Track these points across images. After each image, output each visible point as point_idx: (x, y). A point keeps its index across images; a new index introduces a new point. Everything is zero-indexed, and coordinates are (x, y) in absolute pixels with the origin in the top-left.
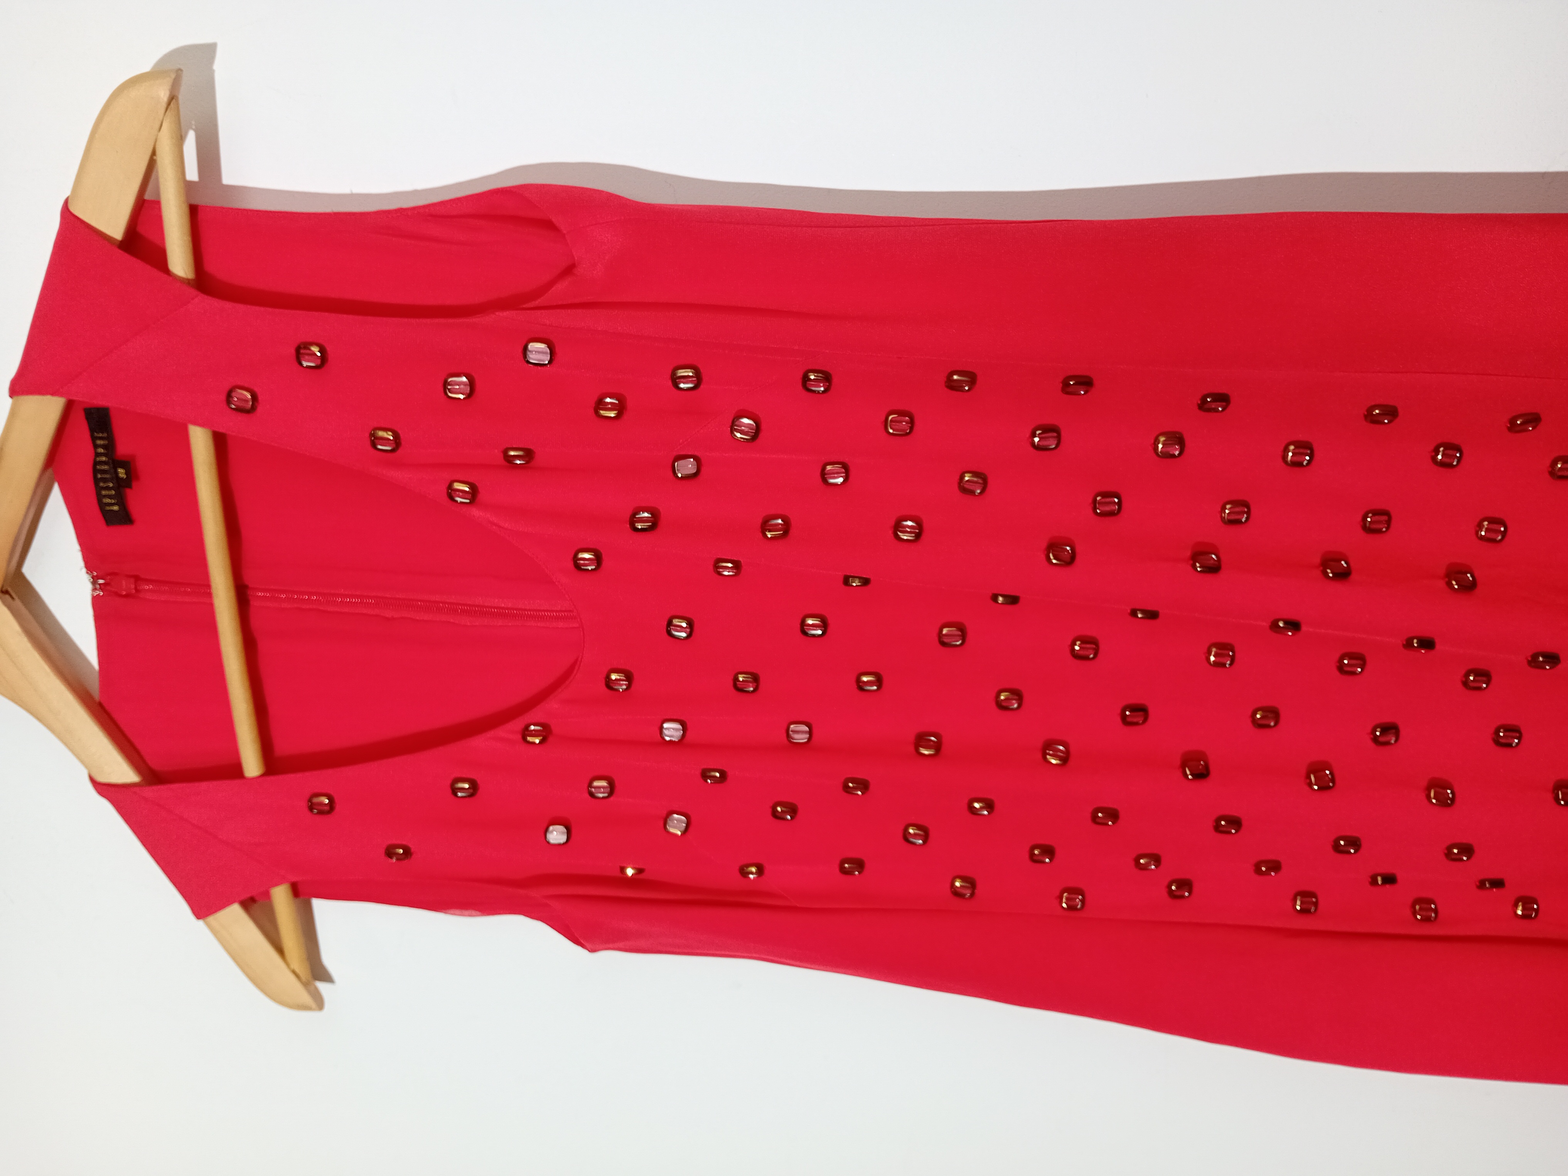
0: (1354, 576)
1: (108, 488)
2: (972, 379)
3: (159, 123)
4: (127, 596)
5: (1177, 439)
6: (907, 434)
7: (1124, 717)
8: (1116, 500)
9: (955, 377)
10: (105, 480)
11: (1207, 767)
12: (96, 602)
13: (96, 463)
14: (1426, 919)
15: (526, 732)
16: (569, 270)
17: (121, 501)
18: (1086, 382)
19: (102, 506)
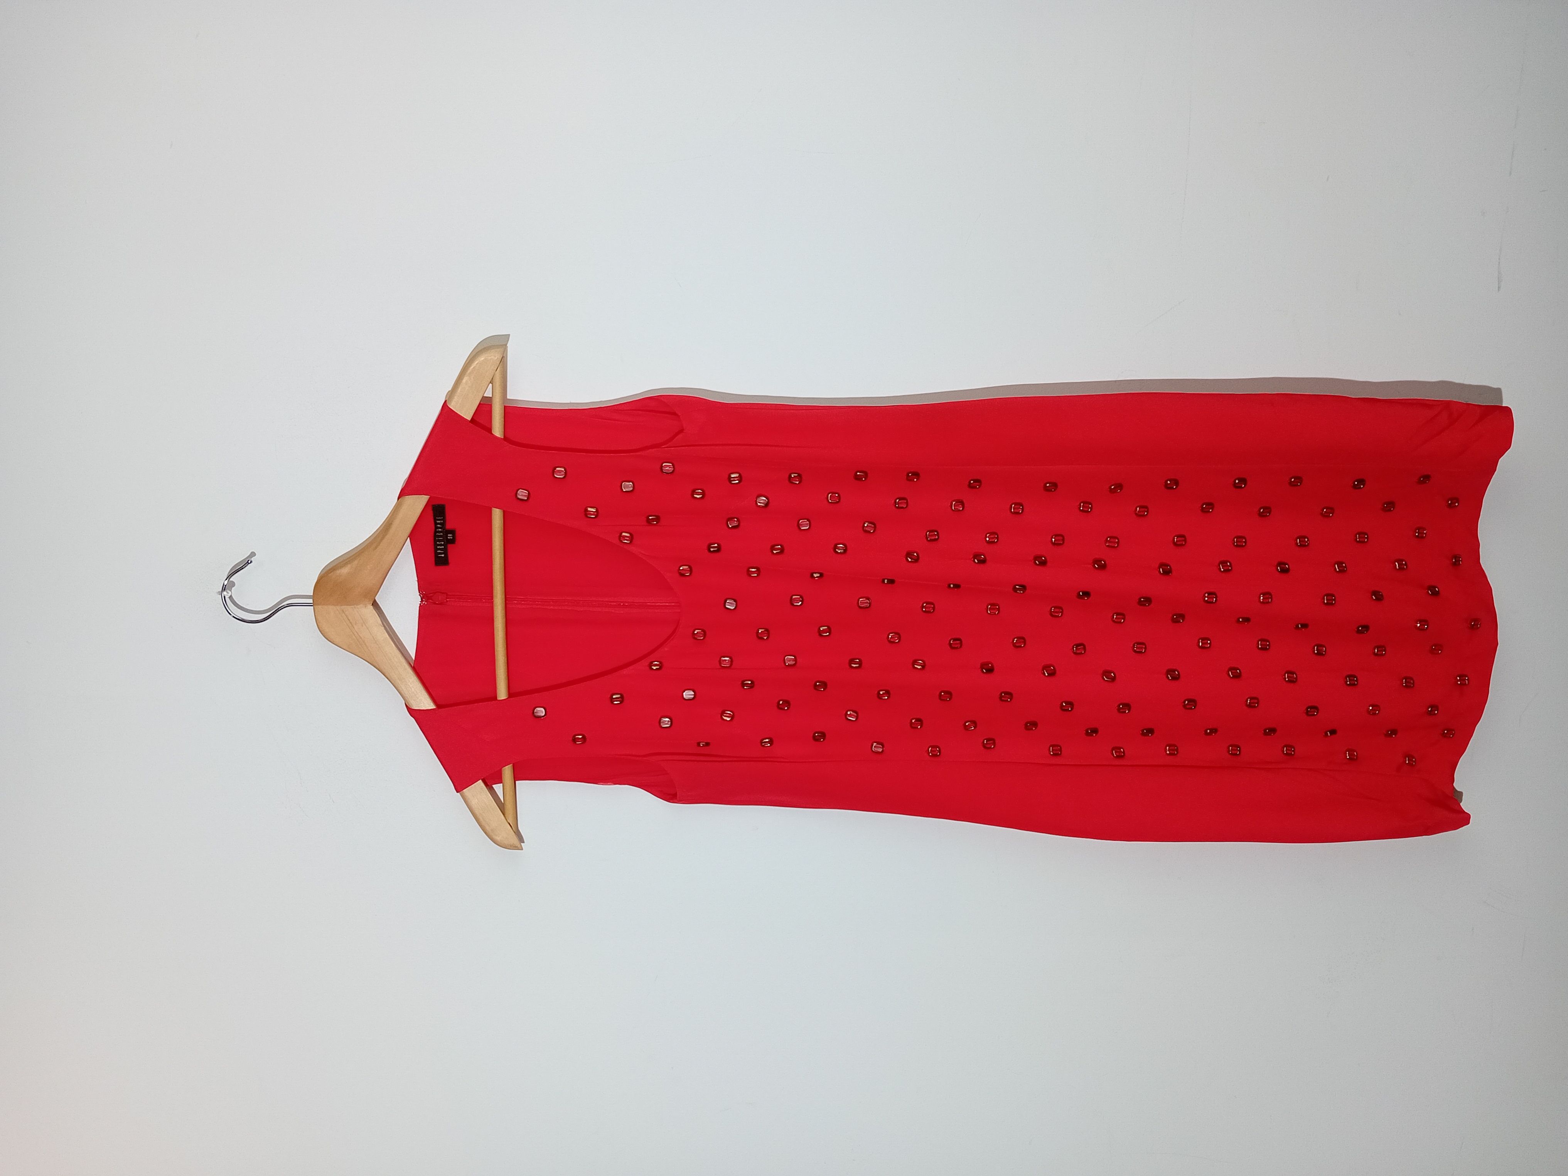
0: (1049, 564)
1: (441, 545)
2: (866, 475)
3: (496, 368)
4: (441, 604)
5: (961, 503)
6: (837, 502)
7: (950, 645)
8: (936, 533)
9: (858, 473)
10: (440, 541)
11: (992, 666)
12: (421, 608)
13: (436, 532)
14: (1118, 757)
15: (651, 664)
16: (681, 431)
17: (445, 551)
18: (916, 475)
19: (436, 554)
